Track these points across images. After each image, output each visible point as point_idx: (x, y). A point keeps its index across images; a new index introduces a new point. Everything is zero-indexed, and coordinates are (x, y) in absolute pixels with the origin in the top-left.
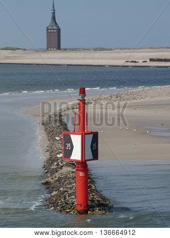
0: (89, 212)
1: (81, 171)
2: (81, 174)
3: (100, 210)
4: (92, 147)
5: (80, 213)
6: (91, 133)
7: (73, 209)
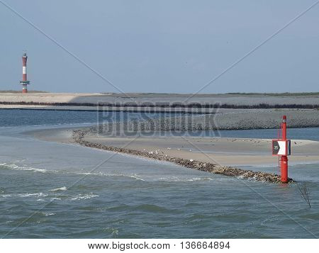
1: (284, 160)
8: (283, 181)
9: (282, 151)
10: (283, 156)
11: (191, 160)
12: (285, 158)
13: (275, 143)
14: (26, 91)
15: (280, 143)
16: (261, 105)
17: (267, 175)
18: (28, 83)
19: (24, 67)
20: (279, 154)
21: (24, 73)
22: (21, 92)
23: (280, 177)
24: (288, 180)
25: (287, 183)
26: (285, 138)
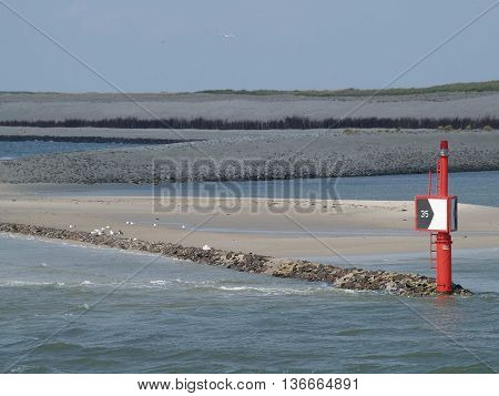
1: (445, 243)
2: (445, 247)
8: (442, 289)
9: (439, 222)
10: (441, 233)
11: (206, 248)
12: (445, 237)
13: (423, 205)
15: (434, 203)
16: (288, 119)
17: (401, 277)
20: (431, 227)
23: (432, 280)
24: (454, 289)
25: (450, 293)
26: (444, 193)
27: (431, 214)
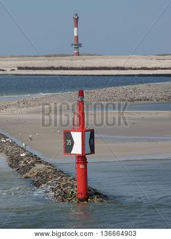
0: (89, 200)
1: (81, 163)
2: (82, 166)
3: (98, 198)
4: (90, 142)
5: (81, 200)
6: (89, 130)
7: (74, 197)
8: (80, 196)
9: (77, 149)
13: (68, 136)
14: (78, 54)
18: (80, 45)
19: (75, 29)
20: (72, 152)
21: (75, 34)
22: (73, 55)
27: (73, 143)
